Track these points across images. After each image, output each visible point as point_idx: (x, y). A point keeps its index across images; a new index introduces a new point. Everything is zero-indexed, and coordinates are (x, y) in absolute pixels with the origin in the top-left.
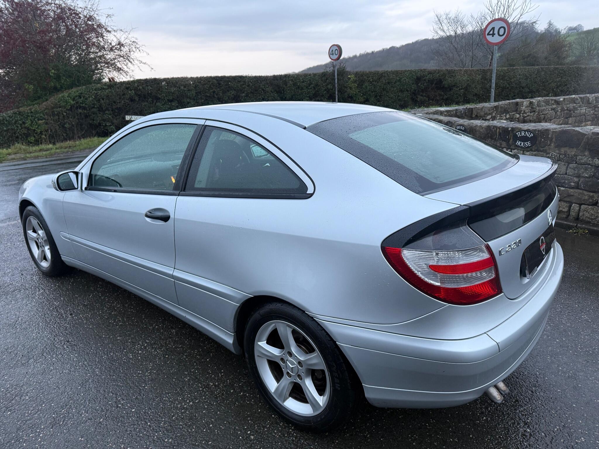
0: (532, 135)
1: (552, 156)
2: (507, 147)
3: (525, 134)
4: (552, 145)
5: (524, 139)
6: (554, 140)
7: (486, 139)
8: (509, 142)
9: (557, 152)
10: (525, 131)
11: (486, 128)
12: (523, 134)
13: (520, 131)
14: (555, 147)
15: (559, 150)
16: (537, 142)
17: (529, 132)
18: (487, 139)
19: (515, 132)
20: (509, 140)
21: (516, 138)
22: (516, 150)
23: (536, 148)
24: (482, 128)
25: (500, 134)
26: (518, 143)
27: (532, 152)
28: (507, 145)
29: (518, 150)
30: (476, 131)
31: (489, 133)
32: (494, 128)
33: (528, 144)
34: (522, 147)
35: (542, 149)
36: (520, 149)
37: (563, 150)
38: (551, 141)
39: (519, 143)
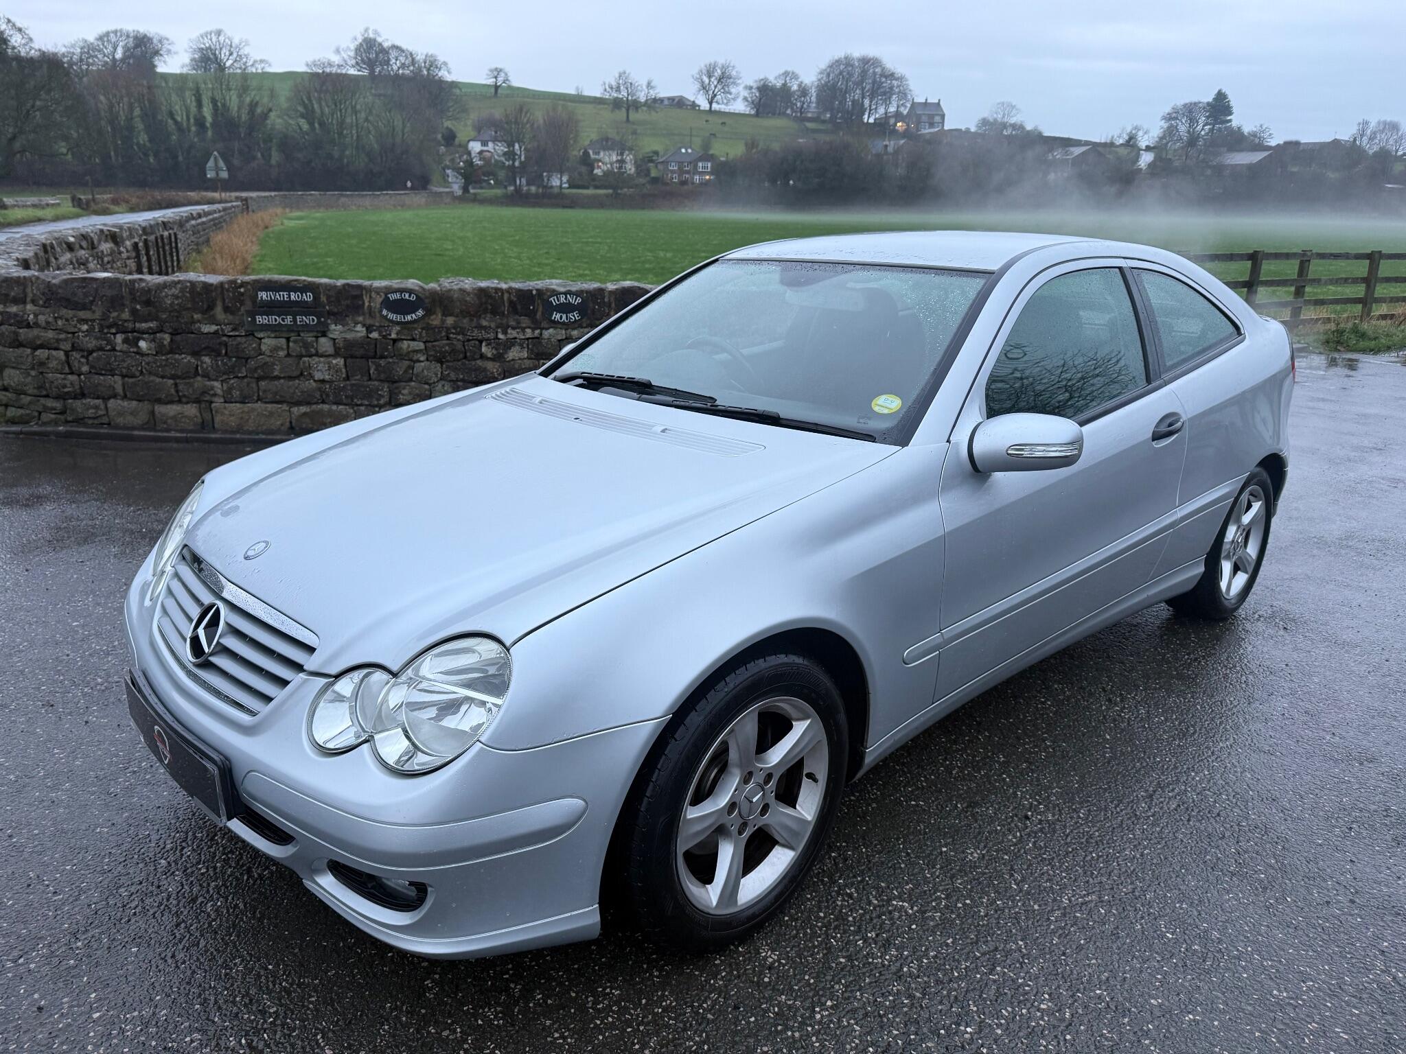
0: (579, 300)
2: (532, 326)
3: (566, 299)
5: (566, 308)
6: (613, 305)
7: (480, 316)
8: (535, 315)
10: (565, 293)
11: (476, 294)
12: (562, 299)
13: (556, 295)
16: (589, 312)
17: (574, 295)
18: (483, 316)
19: (545, 297)
20: (535, 312)
21: (550, 309)
22: (551, 330)
23: (588, 322)
24: (468, 294)
25: (511, 302)
26: (556, 316)
27: (582, 330)
28: (533, 322)
29: (555, 328)
30: (452, 301)
31: (486, 303)
32: (496, 293)
33: (575, 316)
34: (563, 323)
36: (560, 326)
38: (610, 306)
39: (558, 316)
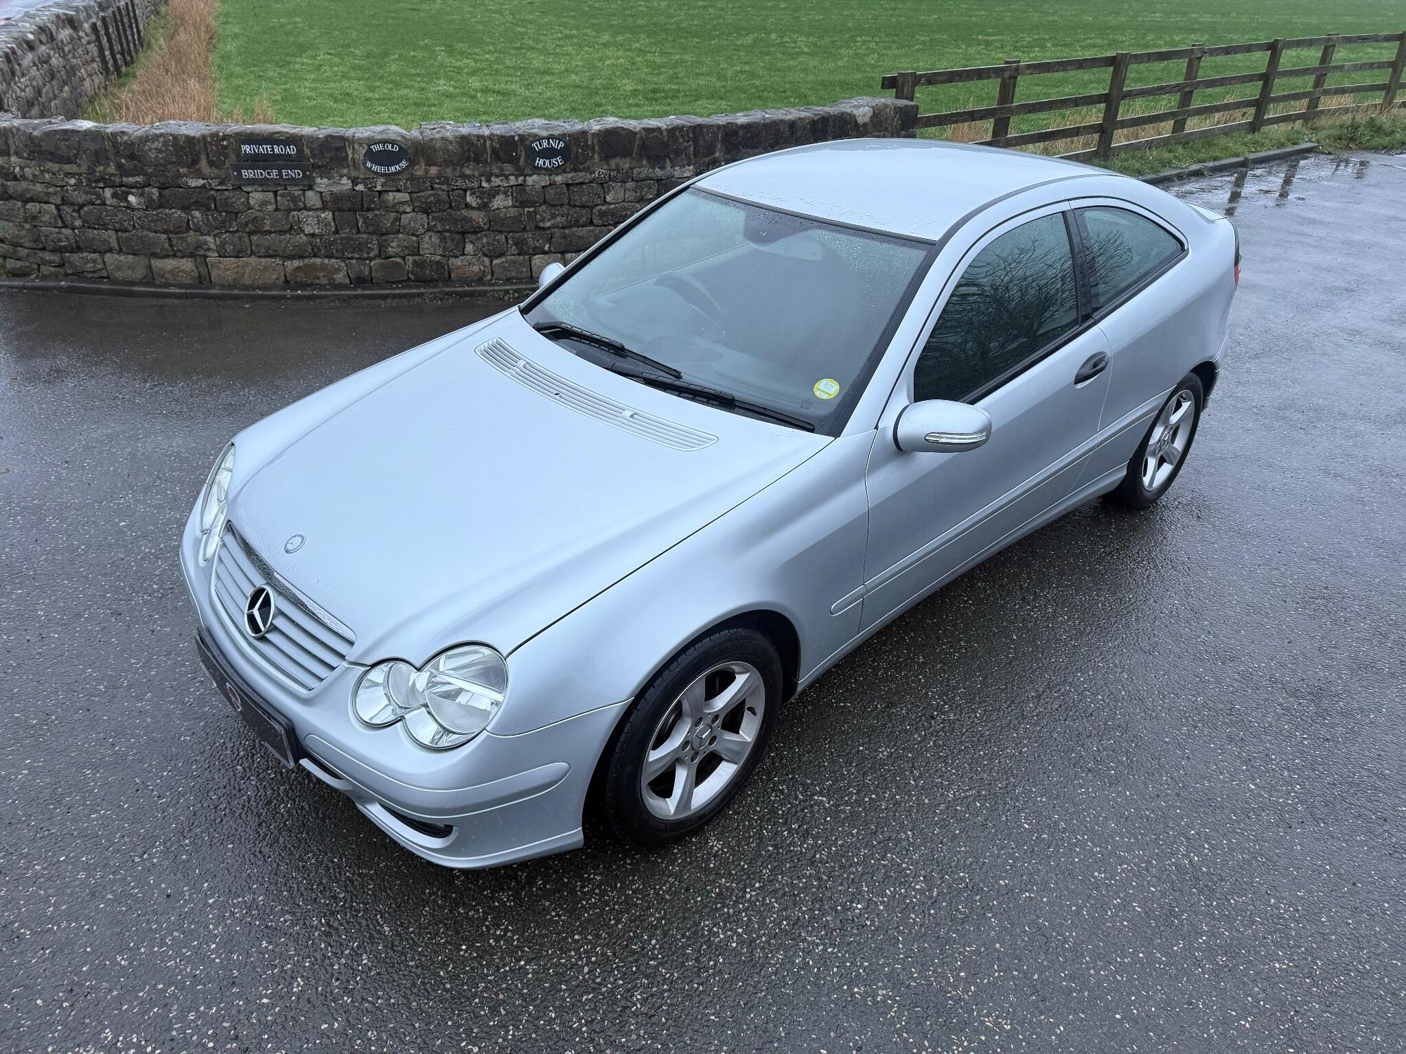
0: (562, 144)
1: (600, 175)
2: (516, 173)
3: (548, 144)
4: (596, 156)
5: (549, 153)
6: (597, 148)
7: (463, 164)
8: (518, 162)
9: (606, 167)
10: (548, 138)
11: (458, 143)
12: (545, 144)
13: (539, 140)
14: (601, 160)
15: (607, 164)
16: (572, 156)
17: (556, 139)
18: (466, 164)
19: (528, 143)
20: (517, 159)
21: (532, 154)
22: (535, 177)
23: (572, 167)
24: (451, 142)
25: (493, 149)
26: (540, 162)
27: (566, 175)
28: (516, 170)
29: (539, 174)
30: (436, 150)
31: (469, 151)
32: (478, 140)
33: (558, 161)
34: (547, 169)
35: (581, 167)
36: (543, 172)
37: (613, 163)
38: (593, 149)
39: (541, 162)
